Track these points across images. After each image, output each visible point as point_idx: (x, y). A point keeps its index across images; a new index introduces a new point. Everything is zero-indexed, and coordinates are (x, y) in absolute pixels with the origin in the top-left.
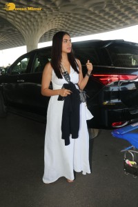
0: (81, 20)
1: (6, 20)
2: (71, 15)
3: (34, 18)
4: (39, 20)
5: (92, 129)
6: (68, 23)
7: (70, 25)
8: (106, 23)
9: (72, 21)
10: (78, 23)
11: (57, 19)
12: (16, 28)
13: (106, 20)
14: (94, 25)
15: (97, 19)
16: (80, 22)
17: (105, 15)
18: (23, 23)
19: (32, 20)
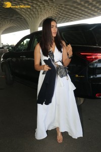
0: (70, 9)
1: (15, 11)
2: (63, 6)
3: (36, 8)
4: (39, 10)
5: (78, 98)
6: (60, 12)
7: (62, 13)
8: (89, 11)
9: (64, 11)
10: (68, 12)
11: (52, 9)
12: (22, 16)
13: (90, 9)
14: (81, 13)
15: (82, 8)
16: (70, 11)
17: (89, 5)
18: (28, 13)
19: (34, 10)
